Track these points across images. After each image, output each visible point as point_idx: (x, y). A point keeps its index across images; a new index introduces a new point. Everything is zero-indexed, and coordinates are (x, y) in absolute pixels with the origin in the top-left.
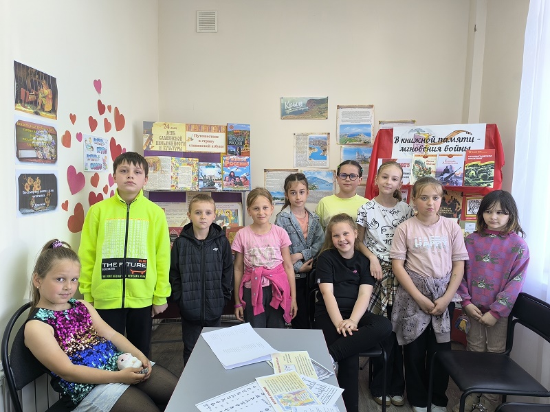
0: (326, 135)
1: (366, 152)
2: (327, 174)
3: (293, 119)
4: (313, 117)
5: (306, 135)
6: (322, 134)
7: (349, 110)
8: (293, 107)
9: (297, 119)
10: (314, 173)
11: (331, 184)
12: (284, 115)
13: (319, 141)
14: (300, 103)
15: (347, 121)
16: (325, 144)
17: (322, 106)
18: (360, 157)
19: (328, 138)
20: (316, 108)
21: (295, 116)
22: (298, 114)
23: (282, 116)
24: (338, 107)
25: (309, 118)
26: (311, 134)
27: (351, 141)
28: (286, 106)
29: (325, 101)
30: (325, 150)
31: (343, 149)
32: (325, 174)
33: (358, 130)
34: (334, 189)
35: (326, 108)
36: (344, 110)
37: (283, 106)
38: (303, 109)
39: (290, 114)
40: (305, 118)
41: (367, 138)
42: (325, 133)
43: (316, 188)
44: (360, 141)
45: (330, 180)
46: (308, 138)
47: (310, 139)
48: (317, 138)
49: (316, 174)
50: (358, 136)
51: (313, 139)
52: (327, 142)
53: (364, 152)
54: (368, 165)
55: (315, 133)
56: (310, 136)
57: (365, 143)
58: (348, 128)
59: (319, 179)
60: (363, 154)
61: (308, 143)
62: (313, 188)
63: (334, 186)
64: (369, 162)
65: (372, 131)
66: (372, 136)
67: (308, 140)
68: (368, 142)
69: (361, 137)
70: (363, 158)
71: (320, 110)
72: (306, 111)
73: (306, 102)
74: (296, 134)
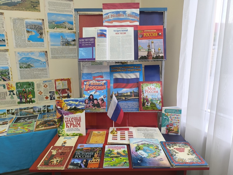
0: (41, 21)
1: (68, 36)
2: (40, 55)
5: (23, 19)
6: (37, 19)
10: (28, 54)
11: (44, 62)
13: (35, 26)
16: (41, 29)
18: (64, 41)
19: (43, 23)
26: (27, 18)
27: (58, 27)
30: (41, 34)
31: (49, 33)
33: (63, 19)
34: (47, 66)
41: (70, 26)
42: (40, 19)
43: (32, 67)
44: (65, 27)
45: (43, 60)
46: (25, 22)
47: (26, 23)
48: (32, 22)
49: (30, 54)
50: (63, 24)
51: (28, 23)
52: (43, 27)
53: (66, 37)
54: (71, 47)
55: (31, 19)
56: (26, 20)
57: (69, 29)
58: (55, 16)
59: (33, 59)
60: (65, 38)
61: (25, 27)
62: (29, 66)
63: (47, 64)
64: (71, 45)
65: (74, 20)
66: (74, 24)
67: (25, 24)
68: (71, 29)
69: (66, 25)
70: (66, 41)
74: (13, 18)
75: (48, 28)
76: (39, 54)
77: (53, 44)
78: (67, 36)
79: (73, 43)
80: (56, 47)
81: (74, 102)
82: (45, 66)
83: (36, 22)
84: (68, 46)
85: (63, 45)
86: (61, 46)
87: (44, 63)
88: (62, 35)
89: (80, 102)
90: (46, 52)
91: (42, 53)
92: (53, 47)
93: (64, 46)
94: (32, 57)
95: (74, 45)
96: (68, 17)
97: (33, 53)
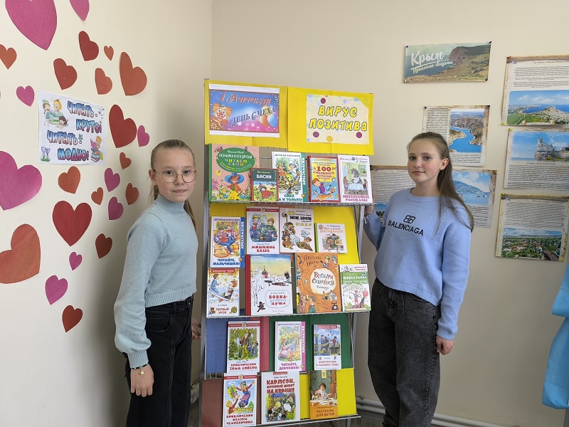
0: (482, 110)
1: (556, 139)
2: (480, 177)
3: (425, 81)
4: (461, 77)
5: (446, 109)
6: (476, 107)
7: (530, 64)
8: (426, 62)
9: (431, 81)
10: (456, 174)
12: (410, 75)
13: (469, 120)
14: (440, 55)
15: (521, 84)
16: (480, 125)
17: (479, 58)
18: (545, 149)
19: (487, 115)
20: (466, 63)
21: (428, 78)
23: (405, 77)
24: (509, 60)
25: (453, 80)
26: (456, 107)
27: (529, 119)
28: (413, 60)
29: (484, 50)
30: (479, 136)
31: (512, 134)
32: (476, 176)
33: (546, 101)
34: (490, 202)
35: (487, 63)
36: (520, 65)
38: (443, 65)
39: (420, 73)
40: (446, 80)
41: (561, 115)
42: (482, 106)
44: (548, 119)
46: (450, 114)
47: (452, 116)
49: (459, 176)
50: (544, 112)
51: (457, 116)
52: (485, 121)
53: (552, 140)
54: (558, 164)
55: (462, 107)
56: (453, 110)
57: (557, 123)
58: (526, 97)
59: (465, 185)
60: (550, 144)
61: (449, 124)
63: (491, 198)
64: (560, 158)
67: (449, 119)
68: (563, 123)
69: (550, 113)
70: (551, 150)
71: (474, 66)
72: (448, 68)
73: (449, 52)
74: (428, 108)
75: (505, 122)
76: (478, 176)
77: (516, 155)
78: (554, 138)
80: (524, 163)
83: (472, 113)
84: (552, 162)
85: (540, 159)
86: (536, 162)
87: (486, 196)
90: (494, 173)
91: (484, 175)
92: (515, 163)
93: (542, 162)
94: (464, 180)
96: (559, 96)
97: (466, 173)
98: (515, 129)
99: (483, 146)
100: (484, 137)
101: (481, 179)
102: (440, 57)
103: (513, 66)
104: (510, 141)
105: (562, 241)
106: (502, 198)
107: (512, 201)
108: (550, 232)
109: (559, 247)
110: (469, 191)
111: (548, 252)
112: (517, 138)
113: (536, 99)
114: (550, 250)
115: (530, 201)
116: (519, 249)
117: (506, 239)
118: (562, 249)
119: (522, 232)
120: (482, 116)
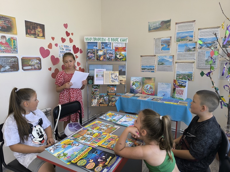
0: (170, 38)
1: (190, 45)
3: (154, 31)
4: (163, 29)
5: (160, 39)
6: (168, 37)
7: (182, 24)
8: (154, 26)
9: (156, 31)
10: (163, 57)
11: (171, 62)
12: (150, 30)
13: (166, 41)
14: (157, 24)
15: (181, 30)
16: (169, 42)
17: (168, 24)
18: (187, 48)
19: (171, 39)
20: (165, 25)
22: (156, 29)
23: (149, 30)
24: (176, 24)
25: (161, 30)
27: (182, 40)
28: (151, 26)
29: (169, 21)
30: (169, 45)
31: (178, 45)
32: (168, 57)
33: (186, 35)
34: (172, 64)
35: (170, 25)
36: (179, 25)
37: (149, 26)
38: (158, 26)
39: (153, 29)
40: (159, 31)
41: (191, 38)
43: (164, 64)
44: (187, 40)
45: (171, 60)
46: (161, 40)
48: (165, 40)
49: (164, 57)
52: (170, 41)
53: (189, 46)
54: (191, 52)
55: (164, 38)
56: (162, 39)
57: (189, 41)
58: (181, 34)
61: (161, 43)
62: (162, 64)
63: (173, 63)
64: (191, 51)
65: (194, 34)
66: (193, 37)
68: (191, 40)
69: (187, 38)
70: (189, 48)
71: (167, 26)
72: (160, 27)
73: (160, 23)
74: (155, 39)
75: (176, 41)
77: (179, 51)
79: (193, 49)
80: (181, 52)
81: (181, 82)
82: (171, 64)
83: (167, 39)
84: (189, 52)
85: (186, 51)
86: (185, 52)
88: (186, 45)
89: (184, 82)
90: (173, 56)
92: (179, 53)
94: (165, 58)
95: (194, 51)
96: (190, 33)
97: (166, 56)
98: (179, 43)
99: (170, 48)
100: (170, 46)
101: (170, 57)
102: (158, 25)
103: (177, 25)
104: (177, 46)
105: (193, 74)
106: (176, 63)
107: (179, 64)
108: (189, 72)
109: (192, 76)
110: (167, 61)
111: (189, 78)
112: (179, 46)
113: (184, 34)
114: (189, 77)
115: (183, 63)
116: (181, 77)
117: (177, 75)
118: (193, 77)
119: (181, 73)
120: (169, 40)
